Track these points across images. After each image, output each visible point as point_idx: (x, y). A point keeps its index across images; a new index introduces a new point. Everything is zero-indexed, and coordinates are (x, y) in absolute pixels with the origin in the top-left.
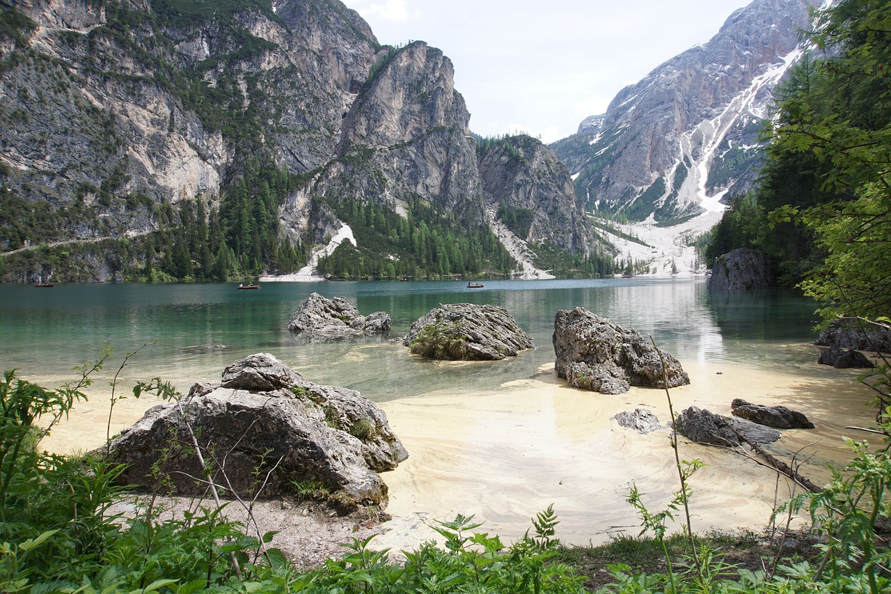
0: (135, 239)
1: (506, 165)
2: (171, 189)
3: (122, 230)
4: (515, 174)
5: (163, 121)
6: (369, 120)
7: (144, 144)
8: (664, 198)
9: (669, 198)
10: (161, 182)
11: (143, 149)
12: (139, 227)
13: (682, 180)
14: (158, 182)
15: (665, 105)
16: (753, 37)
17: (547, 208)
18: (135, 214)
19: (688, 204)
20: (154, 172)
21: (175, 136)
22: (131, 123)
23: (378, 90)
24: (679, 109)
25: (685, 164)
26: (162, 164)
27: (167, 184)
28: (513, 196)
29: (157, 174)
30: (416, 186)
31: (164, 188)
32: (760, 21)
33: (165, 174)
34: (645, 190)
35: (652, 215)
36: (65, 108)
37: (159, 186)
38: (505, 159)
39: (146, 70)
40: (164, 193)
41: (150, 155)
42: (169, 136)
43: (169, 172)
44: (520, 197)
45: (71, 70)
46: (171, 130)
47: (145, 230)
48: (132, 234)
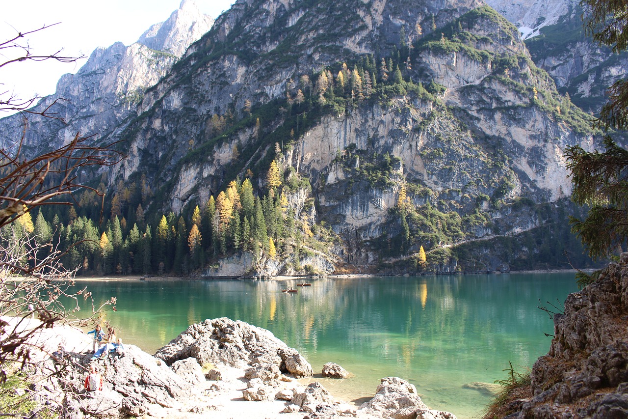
0: (520, 234)
2: (550, 191)
3: (510, 228)
5: (539, 135)
7: (525, 156)
10: (540, 185)
11: (524, 161)
12: (522, 224)
14: (538, 186)
18: (519, 214)
20: (534, 178)
21: (549, 146)
22: (514, 141)
26: (541, 170)
27: (546, 186)
29: (537, 179)
31: (543, 190)
33: (544, 178)
36: (466, 141)
37: (538, 189)
39: (523, 98)
40: (544, 194)
41: (530, 164)
42: (544, 146)
43: (546, 177)
45: (470, 112)
46: (546, 141)
47: (528, 227)
48: (518, 230)
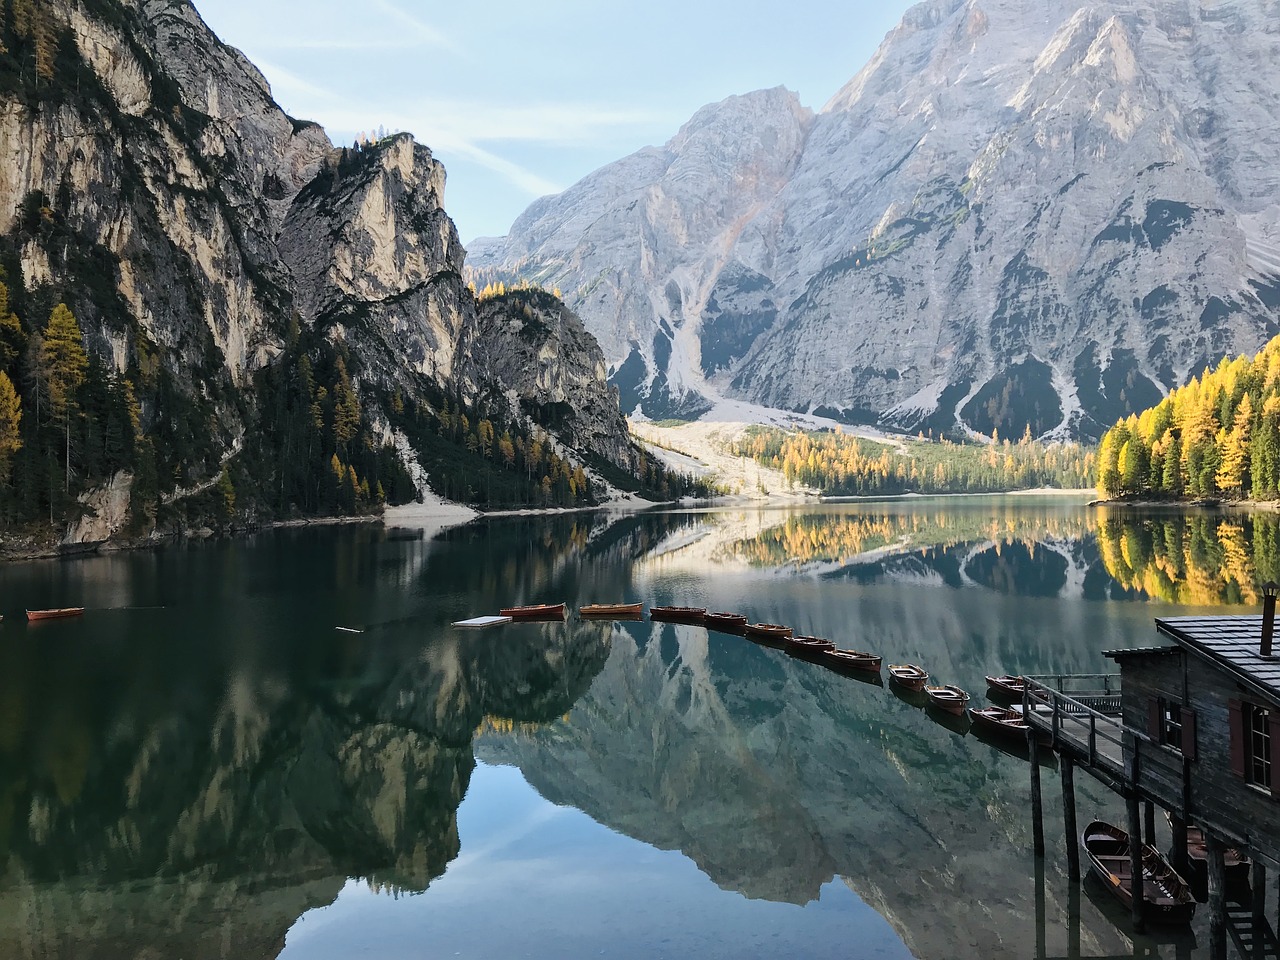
1: (522, 332)
2: (231, 371)
4: (539, 346)
5: (221, 262)
6: (354, 256)
7: (210, 298)
8: (649, 381)
9: (656, 381)
11: (209, 307)
12: (236, 433)
13: (667, 357)
15: (628, 240)
16: (730, 149)
17: (580, 400)
18: (233, 412)
19: (685, 393)
20: (219, 344)
21: (232, 285)
22: (199, 265)
23: (364, 207)
24: (646, 247)
25: (664, 331)
26: (225, 331)
27: (228, 362)
28: (538, 381)
29: (221, 346)
30: (422, 363)
31: (227, 369)
32: (739, 128)
33: (227, 346)
34: (617, 369)
35: (639, 407)
38: (517, 324)
39: (203, 180)
41: (215, 317)
42: (227, 285)
43: (229, 344)
44: (545, 382)
46: (228, 276)
